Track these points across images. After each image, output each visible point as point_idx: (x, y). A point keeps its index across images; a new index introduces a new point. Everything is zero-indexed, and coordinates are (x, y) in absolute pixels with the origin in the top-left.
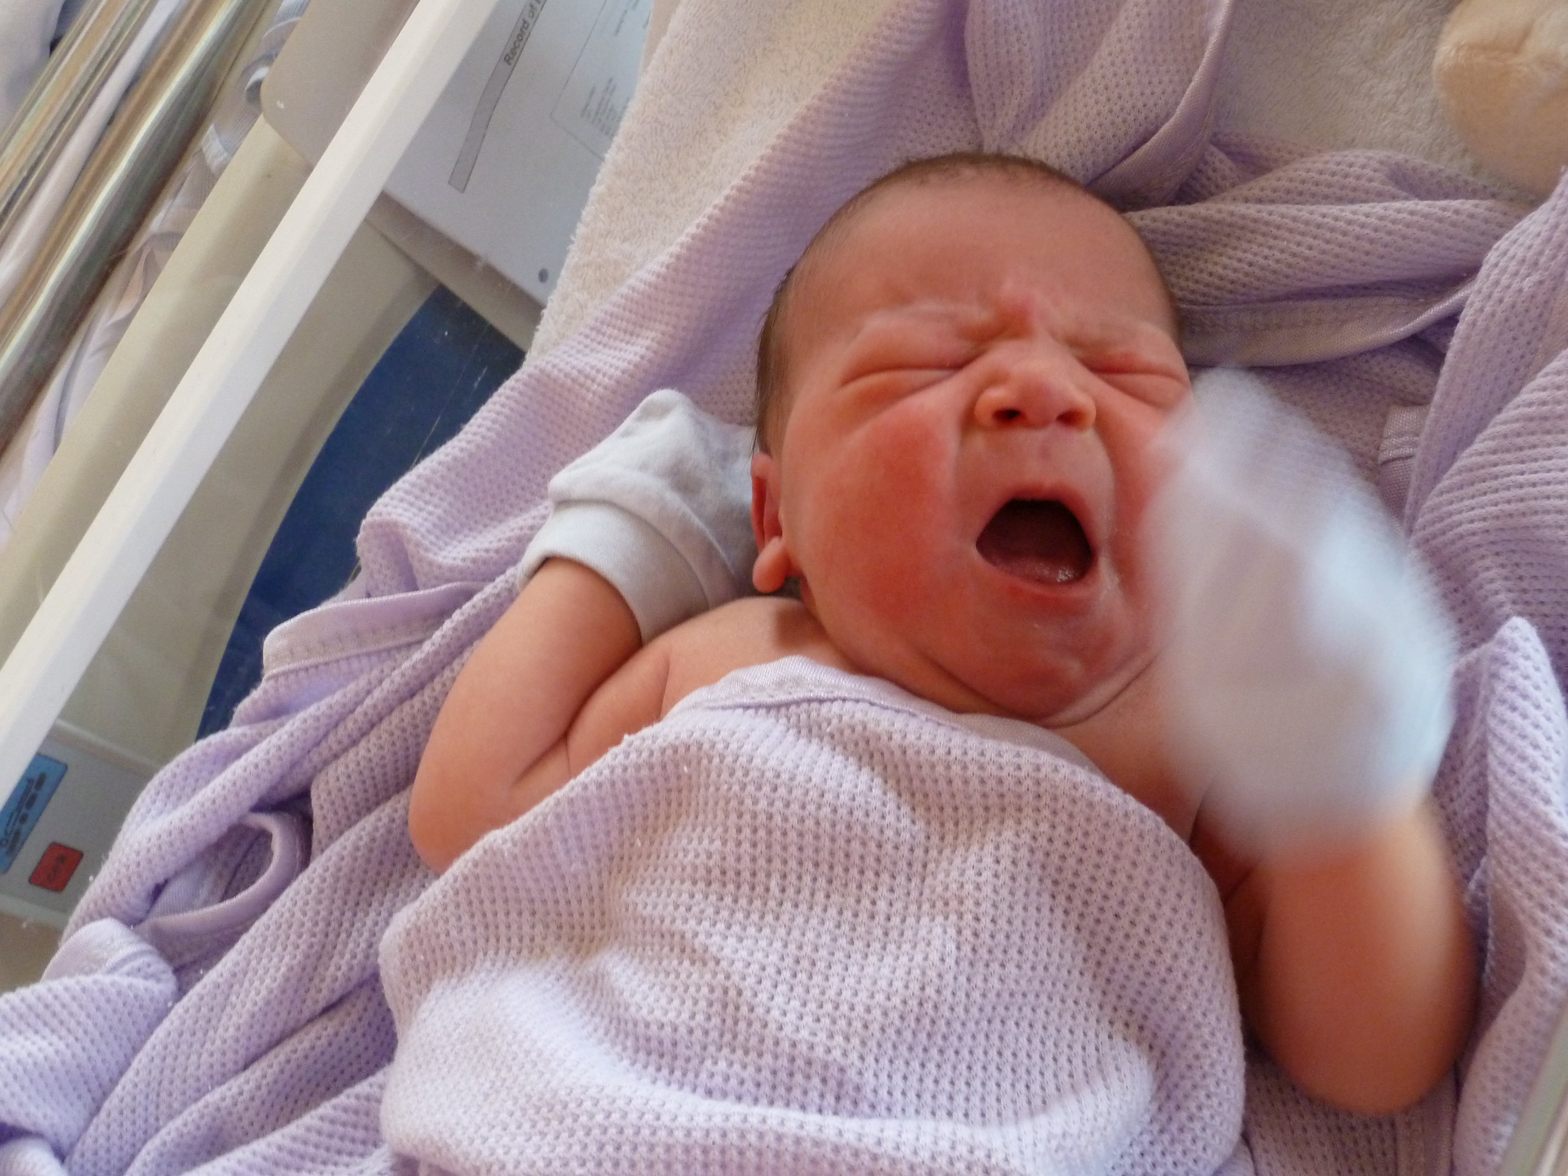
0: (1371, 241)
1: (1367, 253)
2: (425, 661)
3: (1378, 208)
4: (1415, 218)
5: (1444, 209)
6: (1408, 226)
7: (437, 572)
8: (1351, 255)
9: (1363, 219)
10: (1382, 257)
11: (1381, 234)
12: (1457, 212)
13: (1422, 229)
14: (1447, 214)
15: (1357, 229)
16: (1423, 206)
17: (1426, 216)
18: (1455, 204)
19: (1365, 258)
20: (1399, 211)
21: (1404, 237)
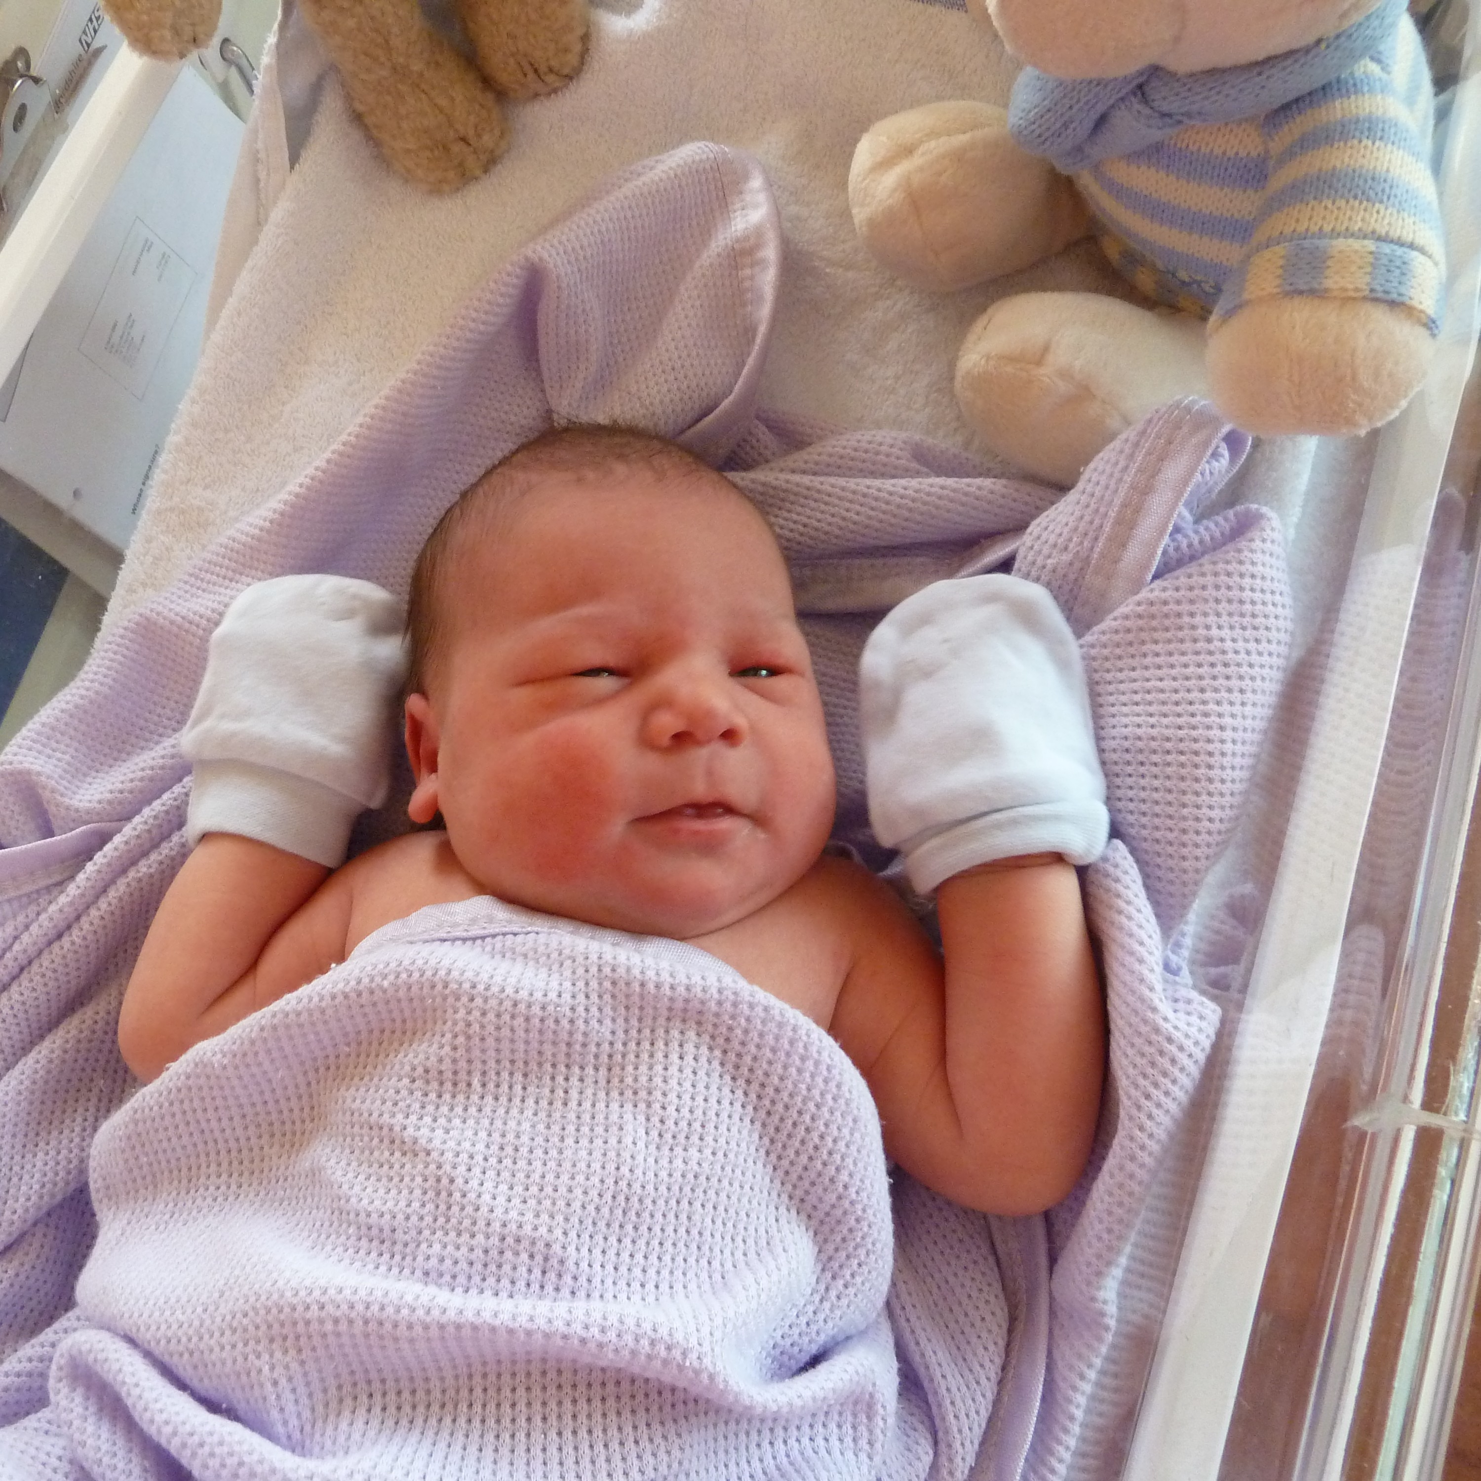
0: (910, 510)
1: (906, 520)
2: (71, 903)
3: (914, 483)
4: (945, 492)
5: (969, 485)
6: (940, 498)
7: (73, 815)
8: (893, 521)
9: (902, 491)
10: (919, 523)
11: (919, 505)
12: (979, 488)
13: (951, 501)
14: (973, 489)
15: (898, 500)
16: (950, 482)
17: (954, 490)
18: (978, 481)
19: (905, 524)
20: (931, 486)
21: (937, 507)
